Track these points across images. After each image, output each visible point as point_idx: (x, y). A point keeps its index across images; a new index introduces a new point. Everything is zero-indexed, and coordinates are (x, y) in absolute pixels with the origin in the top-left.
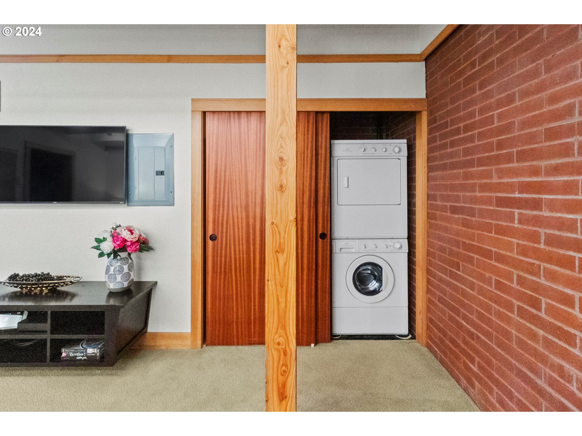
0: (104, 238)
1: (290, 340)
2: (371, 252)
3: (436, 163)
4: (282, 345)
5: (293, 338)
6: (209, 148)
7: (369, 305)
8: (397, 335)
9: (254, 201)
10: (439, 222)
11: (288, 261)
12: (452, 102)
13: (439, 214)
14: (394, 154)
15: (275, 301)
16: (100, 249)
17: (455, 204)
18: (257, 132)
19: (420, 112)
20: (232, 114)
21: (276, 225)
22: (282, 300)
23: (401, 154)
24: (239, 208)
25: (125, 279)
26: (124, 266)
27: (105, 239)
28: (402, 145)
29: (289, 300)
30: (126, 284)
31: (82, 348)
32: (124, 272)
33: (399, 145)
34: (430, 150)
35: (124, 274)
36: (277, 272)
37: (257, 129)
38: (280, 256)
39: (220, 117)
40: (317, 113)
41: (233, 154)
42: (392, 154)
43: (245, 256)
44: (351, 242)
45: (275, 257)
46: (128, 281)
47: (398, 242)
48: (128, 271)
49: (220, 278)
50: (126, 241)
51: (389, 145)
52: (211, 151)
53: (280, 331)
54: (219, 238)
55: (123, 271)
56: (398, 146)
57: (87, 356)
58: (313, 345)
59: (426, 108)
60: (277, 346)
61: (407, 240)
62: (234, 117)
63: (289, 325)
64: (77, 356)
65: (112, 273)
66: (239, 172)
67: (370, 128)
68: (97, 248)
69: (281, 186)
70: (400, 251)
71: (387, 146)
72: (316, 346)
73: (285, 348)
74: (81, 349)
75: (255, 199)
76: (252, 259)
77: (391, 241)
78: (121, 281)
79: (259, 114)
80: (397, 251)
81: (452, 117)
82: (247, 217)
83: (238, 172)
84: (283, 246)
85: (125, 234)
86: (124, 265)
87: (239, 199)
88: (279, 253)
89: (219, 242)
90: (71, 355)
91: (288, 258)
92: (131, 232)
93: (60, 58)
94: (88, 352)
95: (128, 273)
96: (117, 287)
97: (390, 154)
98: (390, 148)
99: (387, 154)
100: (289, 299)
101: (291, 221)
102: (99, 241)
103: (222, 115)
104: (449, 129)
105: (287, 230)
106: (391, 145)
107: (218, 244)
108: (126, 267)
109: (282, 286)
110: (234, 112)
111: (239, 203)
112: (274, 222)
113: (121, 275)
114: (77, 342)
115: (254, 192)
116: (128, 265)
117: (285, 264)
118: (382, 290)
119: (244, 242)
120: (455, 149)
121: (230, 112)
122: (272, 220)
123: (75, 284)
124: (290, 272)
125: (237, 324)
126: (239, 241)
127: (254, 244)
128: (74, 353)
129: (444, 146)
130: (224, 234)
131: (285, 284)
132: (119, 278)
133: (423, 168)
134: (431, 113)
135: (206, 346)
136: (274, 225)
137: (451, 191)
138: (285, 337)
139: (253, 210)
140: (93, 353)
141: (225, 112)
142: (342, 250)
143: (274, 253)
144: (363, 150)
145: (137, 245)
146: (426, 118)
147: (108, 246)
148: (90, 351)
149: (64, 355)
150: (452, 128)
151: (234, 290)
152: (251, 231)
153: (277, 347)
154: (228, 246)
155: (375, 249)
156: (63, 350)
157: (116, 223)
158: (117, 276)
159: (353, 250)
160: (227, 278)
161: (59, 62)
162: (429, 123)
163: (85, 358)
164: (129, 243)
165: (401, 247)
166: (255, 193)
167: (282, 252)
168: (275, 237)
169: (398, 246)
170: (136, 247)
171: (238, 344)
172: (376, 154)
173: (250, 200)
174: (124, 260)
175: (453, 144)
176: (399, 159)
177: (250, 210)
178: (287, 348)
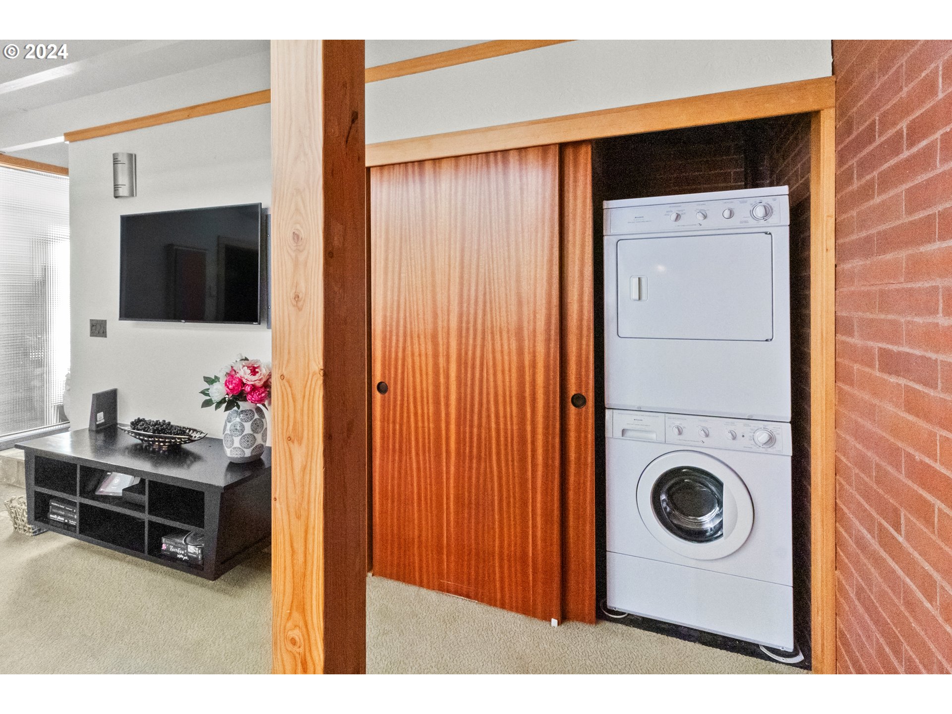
0: (216, 377)
1: (313, 641)
2: (697, 444)
3: (854, 237)
4: (300, 647)
5: (317, 635)
6: (376, 231)
7: (693, 563)
8: (767, 648)
9: (445, 325)
10: (856, 392)
11: (309, 463)
12: (883, 70)
13: (858, 369)
14: (752, 222)
15: (288, 548)
16: (208, 395)
17: (890, 347)
18: (450, 195)
19: (817, 113)
20: (410, 165)
21: (288, 382)
22: (299, 547)
23: (772, 220)
24: (422, 337)
25: (245, 444)
26: (245, 424)
27: (217, 379)
28: (775, 200)
29: (311, 551)
30: (248, 453)
31: (183, 542)
32: (244, 434)
33: (765, 201)
34: (841, 206)
35: (244, 436)
36: (290, 485)
37: (451, 190)
38: (295, 448)
39: (392, 174)
40: (563, 147)
41: (412, 239)
42: (746, 222)
43: (432, 425)
44: (647, 418)
45: (287, 449)
46: (252, 448)
47: (765, 429)
48: (251, 432)
49: (394, 461)
50: (244, 385)
51: (741, 202)
52: (378, 235)
53: (296, 615)
54: (392, 389)
55: (243, 431)
56: (763, 203)
57: (189, 557)
58: (554, 622)
59: (832, 101)
60: (291, 645)
61: (790, 425)
62: (413, 172)
63: (312, 607)
64: (177, 553)
65: (229, 433)
66: (422, 271)
67: (732, 171)
68: (204, 392)
69: (297, 297)
70: (770, 450)
71: (735, 205)
72: (563, 626)
73: (305, 654)
74: (183, 544)
75: (448, 320)
76: (444, 432)
77: (745, 425)
78: (240, 446)
79: (453, 160)
80: (763, 450)
81: (882, 110)
82: (436, 356)
83: (419, 272)
84: (300, 429)
85: (244, 373)
86: (246, 421)
87: (421, 321)
88: (293, 442)
89: (392, 397)
90: (172, 549)
91: (309, 455)
92: (254, 371)
93: (191, 112)
94: (189, 550)
95: (251, 435)
96: (236, 456)
97: (741, 222)
98: (742, 212)
99: (734, 222)
100: (310, 546)
101: (314, 374)
102: (210, 381)
103: (395, 170)
104: (878, 141)
105: (307, 393)
106: (746, 202)
107: (389, 397)
108: (248, 426)
109: (298, 517)
110: (413, 162)
111: (422, 327)
112: (285, 374)
113: (240, 437)
114: (181, 533)
115: (445, 308)
116: (251, 422)
117: (304, 469)
118: (722, 534)
119: (431, 401)
120: (892, 193)
121: (406, 163)
122: (280, 371)
123: (196, 442)
124: (313, 486)
125: (419, 547)
126: (422, 397)
127: (447, 405)
128: (175, 547)
129: (866, 192)
130: (399, 382)
131: (303, 513)
132: (237, 441)
133: (825, 250)
134: (842, 112)
135: (373, 575)
136: (284, 380)
137: (881, 310)
138: (304, 629)
139: (445, 341)
140: (195, 553)
141: (400, 164)
142: (628, 434)
143: (285, 440)
144: (674, 216)
145: (263, 393)
146: (833, 123)
147: (219, 391)
148: (192, 549)
149: (164, 547)
150: (883, 139)
151: (415, 484)
152: (442, 380)
153: (290, 647)
154: (406, 405)
155: (705, 439)
156: (164, 540)
157: (241, 354)
158: (234, 438)
159: (654, 436)
160: (404, 462)
161: (191, 117)
162: (840, 137)
163: (186, 558)
164: (248, 389)
165: (771, 440)
166: (448, 311)
167: (298, 441)
168: (286, 408)
169: (763, 437)
170: (259, 394)
171: (421, 585)
172: (706, 224)
173: (440, 323)
174: (247, 415)
175: (885, 182)
176: (766, 233)
177: (441, 343)
178: (308, 654)
